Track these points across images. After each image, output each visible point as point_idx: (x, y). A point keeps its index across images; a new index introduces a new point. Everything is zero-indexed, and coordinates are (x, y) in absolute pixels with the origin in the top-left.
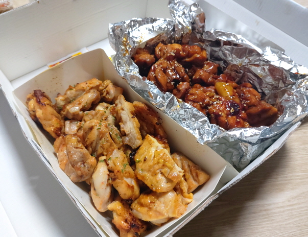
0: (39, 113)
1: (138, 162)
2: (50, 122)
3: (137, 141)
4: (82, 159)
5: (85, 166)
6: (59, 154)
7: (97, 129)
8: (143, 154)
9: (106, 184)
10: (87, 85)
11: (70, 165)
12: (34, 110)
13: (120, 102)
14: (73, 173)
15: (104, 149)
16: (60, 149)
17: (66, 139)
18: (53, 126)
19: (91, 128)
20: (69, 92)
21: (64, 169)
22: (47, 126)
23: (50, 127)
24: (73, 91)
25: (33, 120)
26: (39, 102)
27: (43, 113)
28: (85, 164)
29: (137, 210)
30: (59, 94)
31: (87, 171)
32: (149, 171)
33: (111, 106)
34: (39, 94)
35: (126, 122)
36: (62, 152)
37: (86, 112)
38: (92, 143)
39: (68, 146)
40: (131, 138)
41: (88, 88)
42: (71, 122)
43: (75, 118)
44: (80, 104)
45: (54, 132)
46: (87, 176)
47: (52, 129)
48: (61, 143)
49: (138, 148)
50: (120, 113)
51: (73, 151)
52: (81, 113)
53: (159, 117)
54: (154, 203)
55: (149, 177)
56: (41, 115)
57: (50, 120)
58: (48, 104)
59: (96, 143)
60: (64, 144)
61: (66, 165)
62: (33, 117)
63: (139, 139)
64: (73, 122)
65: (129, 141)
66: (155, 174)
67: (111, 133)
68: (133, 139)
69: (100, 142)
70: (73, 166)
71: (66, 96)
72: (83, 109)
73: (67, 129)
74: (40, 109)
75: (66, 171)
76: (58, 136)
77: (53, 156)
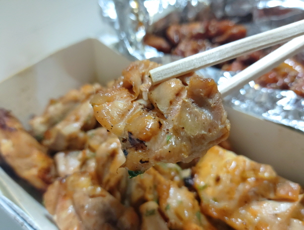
0: (6, 146)
2: (28, 160)
6: (58, 217)
16: (59, 207)
18: (35, 166)
20: (51, 108)
22: (23, 168)
24: (59, 106)
27: (13, 146)
30: (33, 117)
36: (65, 212)
37: (89, 133)
39: (77, 196)
42: (67, 154)
43: (73, 145)
44: (77, 120)
45: (39, 176)
47: (35, 172)
48: (59, 194)
51: (88, 203)
52: (81, 135)
56: (11, 149)
57: (28, 156)
58: (20, 129)
60: (66, 194)
71: (48, 116)
72: (85, 128)
73: (62, 168)
74: (7, 138)
76: (48, 183)
77: (47, 222)
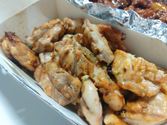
0: (14, 50)
1: (118, 74)
2: (26, 57)
3: (111, 56)
4: (67, 82)
5: (71, 88)
6: (42, 83)
7: (73, 53)
8: (119, 66)
9: (98, 100)
10: (50, 24)
11: (56, 90)
12: (8, 49)
13: (87, 25)
14: (61, 97)
15: (83, 69)
16: (41, 78)
17: (46, 66)
18: (29, 60)
19: (67, 53)
20: (35, 32)
21: (50, 95)
22: (23, 61)
23: (26, 61)
24: (39, 30)
25: (9, 59)
26: (11, 40)
27: (17, 49)
28: (71, 86)
29: (130, 118)
30: (26, 37)
31: (75, 92)
32: (132, 79)
33: (75, 36)
34: (9, 34)
35: (97, 42)
36: (45, 80)
37: (55, 43)
38: (71, 66)
39: (50, 72)
40: (105, 55)
41: (51, 25)
42: (44, 54)
43: (47, 49)
44: (49, 37)
45: (31, 65)
46: (74, 97)
47: (29, 62)
48: (42, 72)
49: (112, 63)
50: (90, 35)
51: (56, 76)
52: (51, 44)
53: (123, 33)
54: (146, 107)
55: (134, 85)
56: (16, 51)
57: (25, 55)
58: (20, 42)
59: (74, 66)
60: (45, 71)
61: (52, 91)
62: (8, 56)
63: (111, 55)
64: (46, 54)
65: (104, 57)
66: (139, 81)
67: (85, 54)
68: (107, 55)
69: (78, 64)
70: (59, 90)
71: (34, 36)
72: (53, 41)
73: (43, 60)
74: (14, 46)
75: (52, 97)
76: (36, 68)
